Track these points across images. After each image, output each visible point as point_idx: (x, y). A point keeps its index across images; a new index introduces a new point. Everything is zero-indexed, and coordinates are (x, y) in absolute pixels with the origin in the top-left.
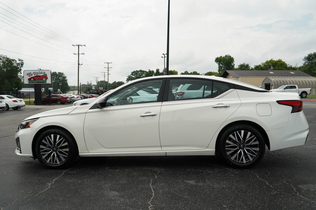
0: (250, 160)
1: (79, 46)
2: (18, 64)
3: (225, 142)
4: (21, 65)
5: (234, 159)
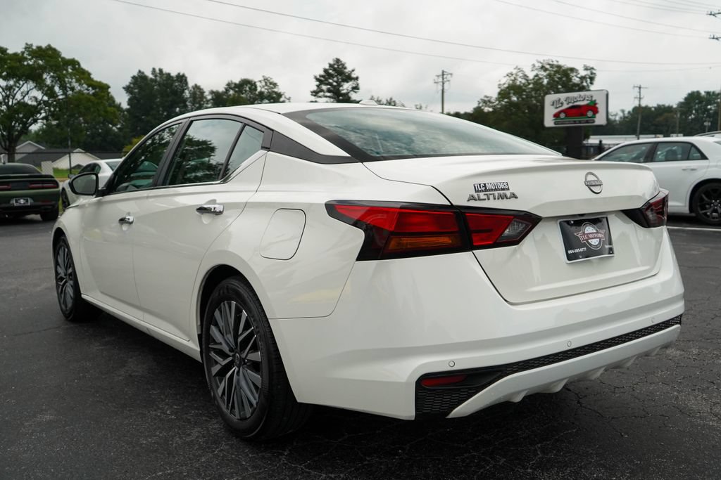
0: (247, 413)
2: (583, 78)
3: (208, 329)
4: (589, 80)
5: (222, 395)
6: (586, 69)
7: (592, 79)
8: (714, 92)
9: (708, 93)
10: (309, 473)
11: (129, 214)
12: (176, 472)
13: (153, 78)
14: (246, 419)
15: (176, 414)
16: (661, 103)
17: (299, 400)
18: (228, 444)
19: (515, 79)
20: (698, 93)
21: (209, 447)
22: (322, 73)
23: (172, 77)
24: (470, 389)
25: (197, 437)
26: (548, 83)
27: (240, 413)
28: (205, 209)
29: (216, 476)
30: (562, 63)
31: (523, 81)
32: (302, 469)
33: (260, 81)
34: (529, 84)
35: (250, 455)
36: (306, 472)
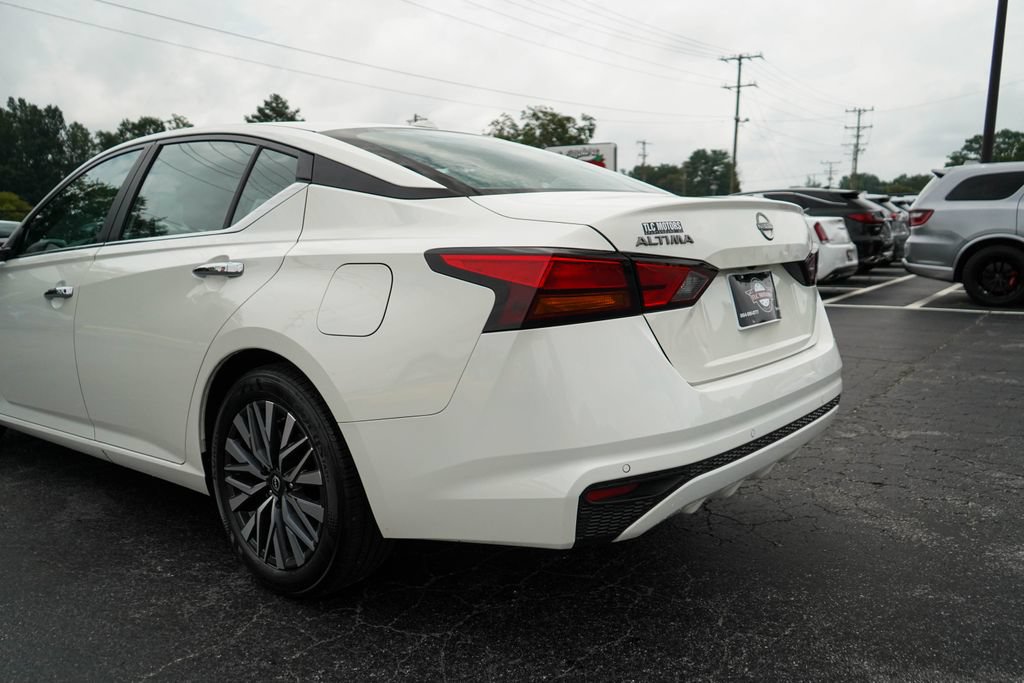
0: (297, 560)
1: (740, 58)
2: (581, 130)
3: (222, 444)
4: (587, 132)
5: (250, 538)
6: (585, 118)
7: (591, 131)
8: (720, 151)
9: (714, 152)
10: (403, 635)
11: (63, 283)
12: (204, 655)
13: (11, 111)
14: (295, 568)
15: (172, 569)
16: (664, 163)
17: (386, 534)
18: (269, 606)
19: (502, 129)
20: (704, 151)
21: (240, 614)
22: (256, 113)
23: (40, 111)
24: (646, 500)
25: (218, 600)
26: (541, 135)
27: (284, 561)
28: (207, 270)
29: (268, 654)
30: (556, 111)
31: (512, 131)
32: (391, 631)
33: (170, 122)
34: (519, 135)
35: (307, 619)
36: (399, 634)
